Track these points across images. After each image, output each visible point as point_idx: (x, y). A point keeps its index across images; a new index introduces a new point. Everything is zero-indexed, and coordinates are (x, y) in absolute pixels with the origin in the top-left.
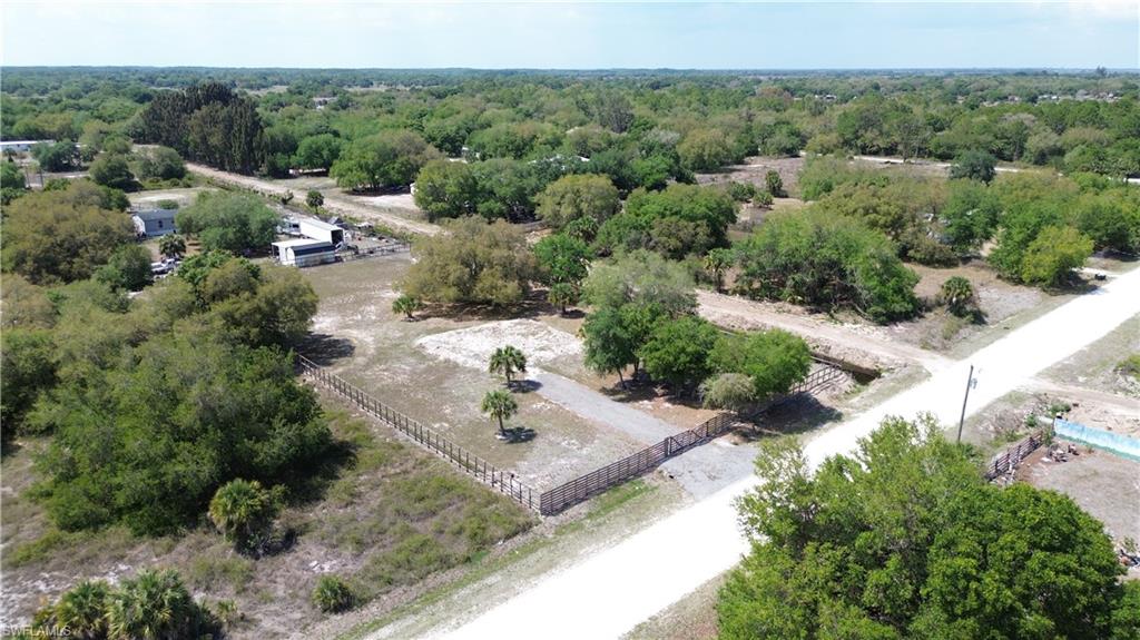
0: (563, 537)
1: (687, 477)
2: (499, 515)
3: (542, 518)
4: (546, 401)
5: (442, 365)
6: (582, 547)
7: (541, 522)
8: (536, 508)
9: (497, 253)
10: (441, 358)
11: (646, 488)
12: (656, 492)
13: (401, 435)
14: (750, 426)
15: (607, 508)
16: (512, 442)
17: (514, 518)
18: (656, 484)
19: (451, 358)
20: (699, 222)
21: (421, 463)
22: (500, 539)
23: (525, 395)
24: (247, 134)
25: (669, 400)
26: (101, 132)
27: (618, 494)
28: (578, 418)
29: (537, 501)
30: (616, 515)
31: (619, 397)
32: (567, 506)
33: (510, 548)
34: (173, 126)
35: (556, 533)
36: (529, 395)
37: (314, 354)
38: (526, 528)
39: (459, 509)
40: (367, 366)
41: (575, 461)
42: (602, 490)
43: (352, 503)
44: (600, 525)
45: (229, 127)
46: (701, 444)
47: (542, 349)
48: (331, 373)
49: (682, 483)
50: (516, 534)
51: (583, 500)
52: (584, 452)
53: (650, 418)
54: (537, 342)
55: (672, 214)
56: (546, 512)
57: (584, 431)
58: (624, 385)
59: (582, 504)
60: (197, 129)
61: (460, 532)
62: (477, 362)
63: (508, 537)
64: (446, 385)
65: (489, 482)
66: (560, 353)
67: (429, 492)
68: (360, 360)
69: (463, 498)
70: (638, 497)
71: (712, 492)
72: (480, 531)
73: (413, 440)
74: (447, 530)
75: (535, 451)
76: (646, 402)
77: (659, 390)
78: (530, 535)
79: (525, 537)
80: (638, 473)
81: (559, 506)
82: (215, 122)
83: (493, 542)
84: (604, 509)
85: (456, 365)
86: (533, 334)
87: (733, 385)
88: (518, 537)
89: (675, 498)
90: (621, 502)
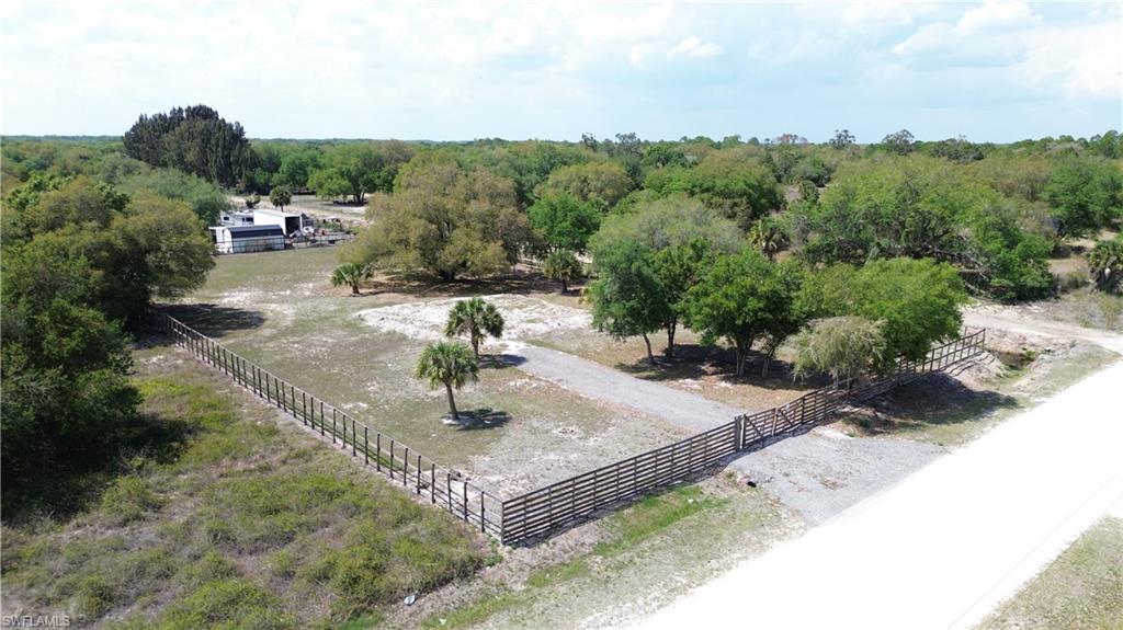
0: (545, 591)
1: (783, 483)
2: (414, 542)
3: (504, 551)
4: (530, 378)
5: (383, 338)
6: (584, 612)
7: (501, 560)
8: (494, 532)
9: (474, 207)
10: (384, 330)
11: (707, 502)
12: (729, 508)
13: (284, 418)
14: (869, 412)
15: (636, 535)
16: (467, 429)
17: (444, 550)
18: (724, 496)
19: (397, 330)
20: (736, 200)
21: (298, 456)
22: (410, 590)
23: (499, 370)
24: (224, 147)
25: (727, 379)
26: (81, 157)
27: (654, 511)
28: (581, 398)
29: (495, 517)
30: (653, 548)
31: (645, 374)
32: (556, 528)
33: (428, 610)
34: (153, 147)
35: (531, 582)
36: (506, 371)
37: (204, 325)
38: (468, 569)
39: (340, 533)
40: (272, 338)
41: (573, 456)
42: (622, 501)
43: (138, 517)
44: (621, 566)
45: (206, 142)
46: (794, 434)
47: (529, 321)
48: (216, 344)
49: (774, 491)
50: (445, 581)
51: (587, 519)
52: (591, 442)
53: (700, 400)
54: (524, 315)
55: (702, 192)
56: (510, 539)
57: (592, 416)
58: (652, 362)
59: (586, 527)
60: (174, 145)
61: (323, 576)
62: (434, 333)
63: (428, 588)
64: (380, 359)
65: (412, 486)
66: (556, 326)
67: (292, 500)
68: (265, 332)
69: (354, 510)
70: (695, 517)
71: (836, 509)
72: (368, 575)
73: (300, 424)
74: (299, 571)
75: (505, 441)
76: (689, 380)
77: (706, 367)
78: (477, 585)
79: (466, 589)
80: (690, 476)
81: (540, 530)
82: (191, 137)
83: (393, 597)
84: (629, 537)
85: (403, 338)
86: (520, 307)
87: (849, 334)
88: (451, 588)
89: (768, 519)
90: (661, 524)
